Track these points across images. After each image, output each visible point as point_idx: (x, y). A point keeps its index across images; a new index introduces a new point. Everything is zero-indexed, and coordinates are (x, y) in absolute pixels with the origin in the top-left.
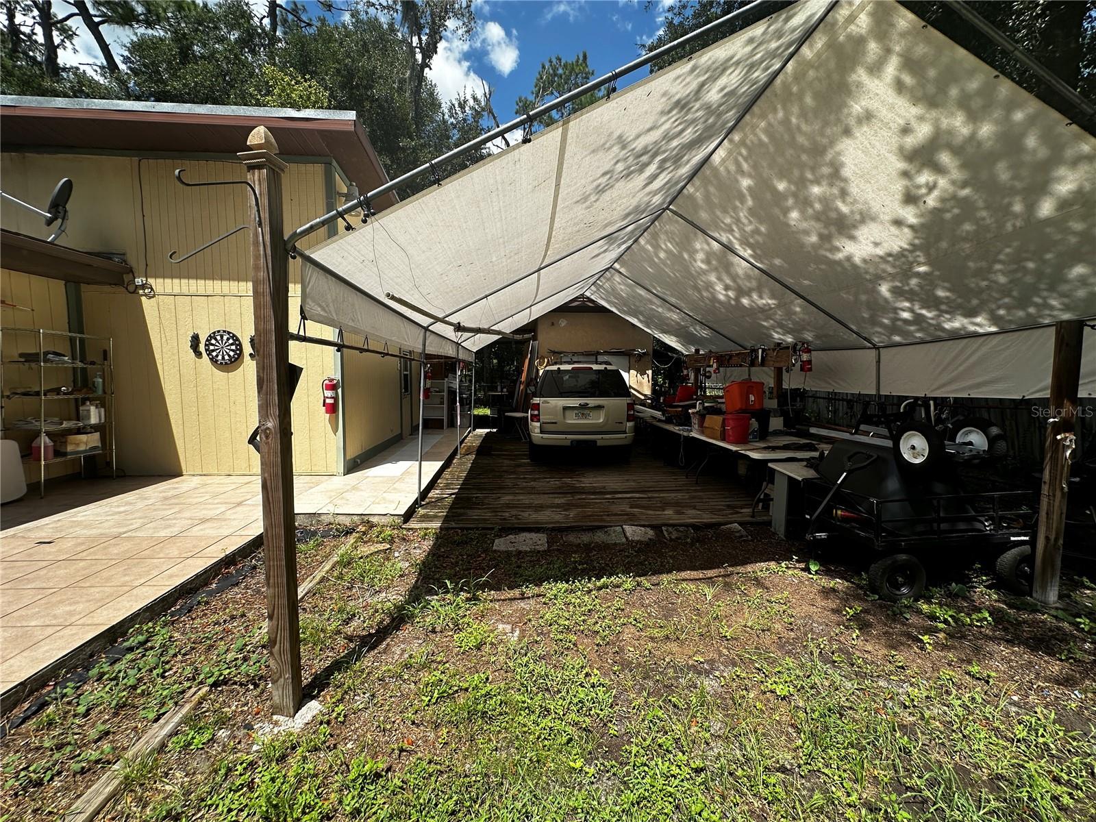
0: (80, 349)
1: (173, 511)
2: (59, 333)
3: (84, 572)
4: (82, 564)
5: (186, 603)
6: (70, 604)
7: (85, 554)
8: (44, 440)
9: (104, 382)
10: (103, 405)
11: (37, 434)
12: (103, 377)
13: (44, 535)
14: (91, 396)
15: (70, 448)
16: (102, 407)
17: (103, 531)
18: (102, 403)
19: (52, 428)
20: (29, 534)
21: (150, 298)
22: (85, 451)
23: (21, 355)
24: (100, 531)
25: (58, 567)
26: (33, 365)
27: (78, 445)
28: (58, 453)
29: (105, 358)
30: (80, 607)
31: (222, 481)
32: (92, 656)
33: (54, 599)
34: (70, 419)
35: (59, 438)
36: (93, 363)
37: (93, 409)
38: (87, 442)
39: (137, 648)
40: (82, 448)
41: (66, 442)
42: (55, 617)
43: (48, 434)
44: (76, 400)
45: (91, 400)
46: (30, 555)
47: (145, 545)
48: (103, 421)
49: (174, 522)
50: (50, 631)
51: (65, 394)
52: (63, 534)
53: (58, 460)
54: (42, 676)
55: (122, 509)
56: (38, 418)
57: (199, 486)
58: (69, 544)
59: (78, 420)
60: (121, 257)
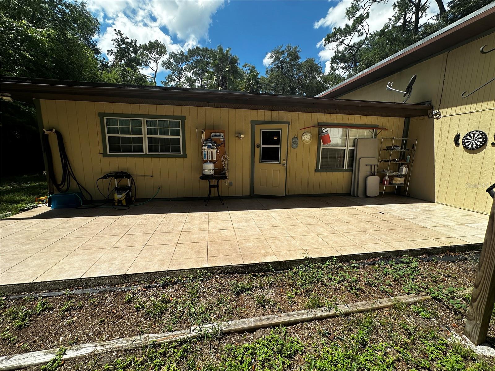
0: (404, 144)
1: (428, 217)
2: (399, 138)
3: (392, 227)
4: (391, 224)
5: (427, 257)
6: (386, 236)
7: (392, 221)
8: (387, 178)
9: (410, 157)
10: (408, 167)
11: (385, 175)
12: (410, 156)
13: (382, 211)
14: (405, 163)
15: (394, 182)
16: (407, 168)
17: (399, 216)
18: (408, 166)
19: (390, 174)
20: (378, 209)
21: (438, 119)
22: (398, 184)
23: (387, 147)
24: (398, 215)
25: (384, 222)
26: (389, 150)
27: (396, 181)
28: (390, 183)
29: (413, 148)
30: (389, 239)
31: (454, 210)
32: (390, 257)
33: (382, 232)
34: (395, 171)
35: (392, 177)
36: (408, 150)
37: (404, 168)
38: (399, 181)
39: (405, 264)
40: (398, 183)
41: (393, 180)
42: (382, 238)
43: (389, 176)
44: (399, 164)
45: (404, 164)
46: (377, 215)
47: (414, 226)
48: (407, 173)
49: (428, 221)
50: (379, 242)
51: (397, 162)
52: (387, 212)
53: (389, 186)
54: (376, 254)
55: (407, 209)
56: (387, 170)
57: (442, 209)
58: (388, 216)
59: (398, 172)
60: (429, 102)
